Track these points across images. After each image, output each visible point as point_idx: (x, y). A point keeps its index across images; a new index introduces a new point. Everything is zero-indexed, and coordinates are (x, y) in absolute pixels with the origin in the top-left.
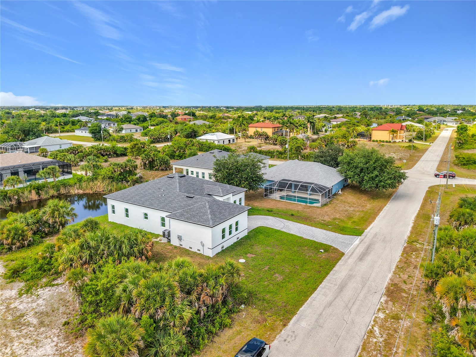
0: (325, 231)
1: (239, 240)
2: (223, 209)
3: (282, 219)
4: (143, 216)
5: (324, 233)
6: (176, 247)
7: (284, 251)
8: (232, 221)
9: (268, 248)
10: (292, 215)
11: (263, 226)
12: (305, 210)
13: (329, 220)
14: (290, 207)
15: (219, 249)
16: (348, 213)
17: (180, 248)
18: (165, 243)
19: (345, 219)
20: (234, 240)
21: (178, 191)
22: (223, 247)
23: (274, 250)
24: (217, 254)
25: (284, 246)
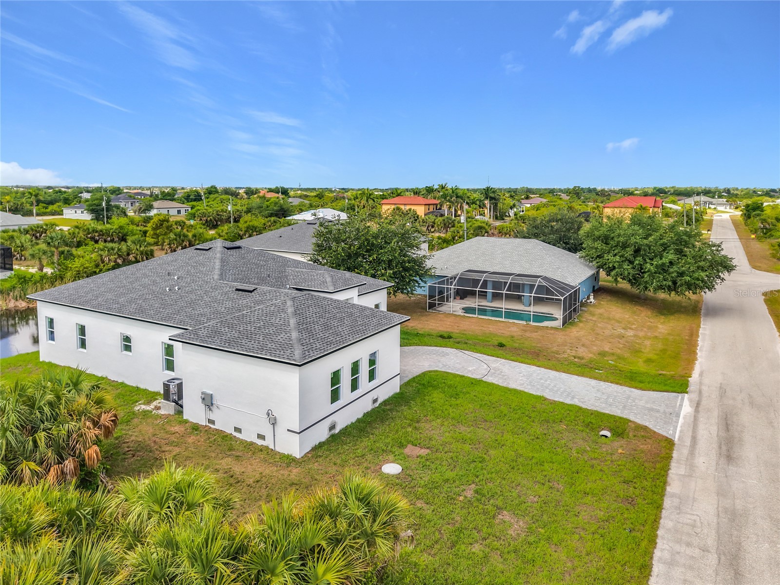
0: (593, 382)
1: (377, 405)
2: (334, 317)
3: (478, 355)
4: (118, 343)
5: (593, 388)
6: (196, 428)
7: (507, 436)
8: (360, 352)
9: (463, 428)
10: (501, 345)
11: (437, 371)
12: (528, 334)
13: (591, 355)
14: (492, 328)
15: (321, 434)
16: (627, 342)
17: (207, 430)
18: (167, 416)
19: (627, 355)
20: (365, 406)
21: (216, 277)
22: (332, 427)
23: (480, 432)
24: (315, 449)
25: (503, 422)
